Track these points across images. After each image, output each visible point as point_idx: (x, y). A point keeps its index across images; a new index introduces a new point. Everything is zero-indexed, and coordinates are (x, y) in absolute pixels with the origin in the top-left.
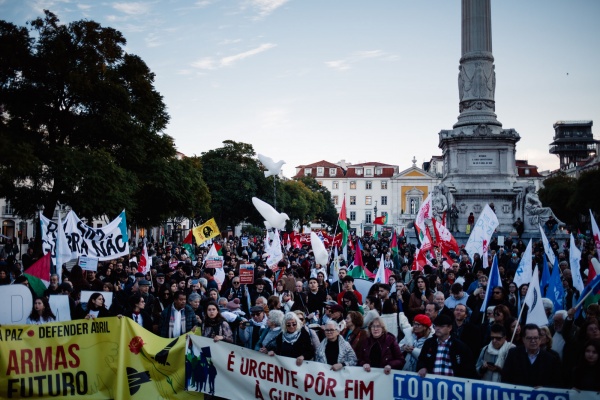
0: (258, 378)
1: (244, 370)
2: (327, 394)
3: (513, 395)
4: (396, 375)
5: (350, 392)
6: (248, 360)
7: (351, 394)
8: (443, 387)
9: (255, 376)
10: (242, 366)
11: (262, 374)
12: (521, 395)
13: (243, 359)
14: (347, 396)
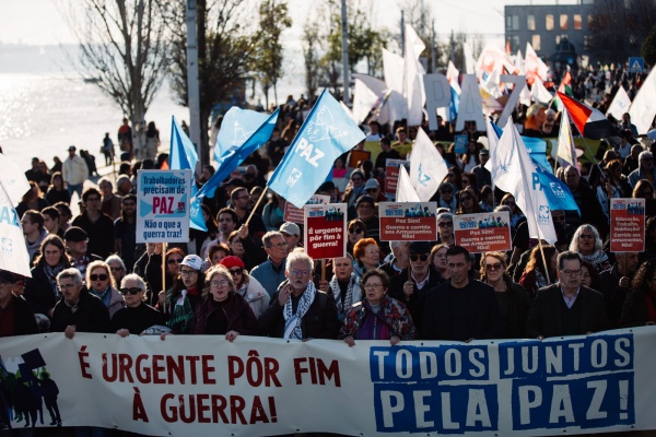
0: (137, 383)
1: (110, 374)
2: (268, 384)
3: (559, 349)
4: (373, 349)
5: (303, 375)
6: (114, 357)
7: (306, 377)
8: (453, 356)
9: (131, 380)
10: (105, 368)
11: (144, 375)
12: (570, 346)
13: (104, 357)
14: (299, 381)
